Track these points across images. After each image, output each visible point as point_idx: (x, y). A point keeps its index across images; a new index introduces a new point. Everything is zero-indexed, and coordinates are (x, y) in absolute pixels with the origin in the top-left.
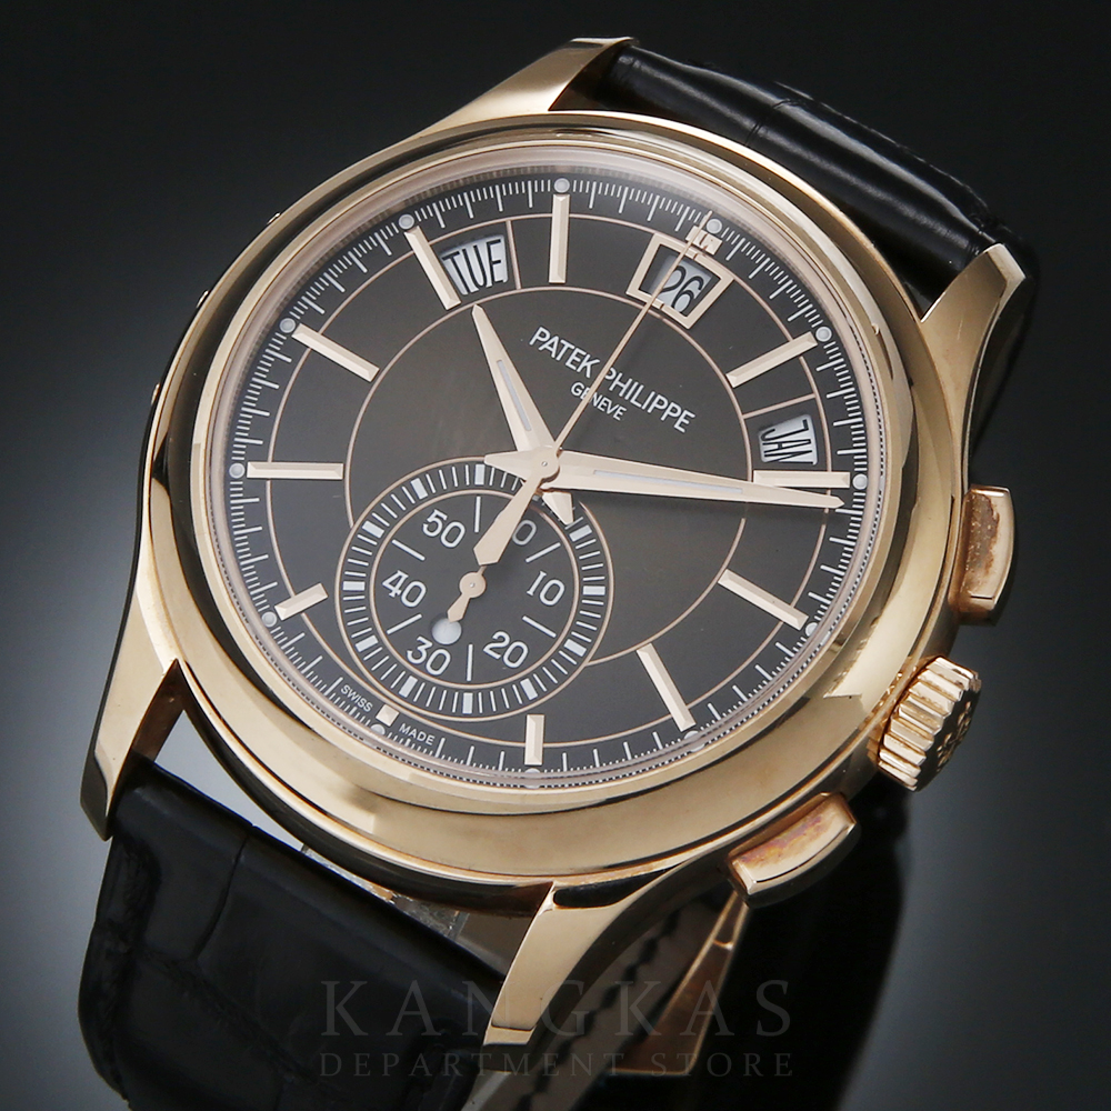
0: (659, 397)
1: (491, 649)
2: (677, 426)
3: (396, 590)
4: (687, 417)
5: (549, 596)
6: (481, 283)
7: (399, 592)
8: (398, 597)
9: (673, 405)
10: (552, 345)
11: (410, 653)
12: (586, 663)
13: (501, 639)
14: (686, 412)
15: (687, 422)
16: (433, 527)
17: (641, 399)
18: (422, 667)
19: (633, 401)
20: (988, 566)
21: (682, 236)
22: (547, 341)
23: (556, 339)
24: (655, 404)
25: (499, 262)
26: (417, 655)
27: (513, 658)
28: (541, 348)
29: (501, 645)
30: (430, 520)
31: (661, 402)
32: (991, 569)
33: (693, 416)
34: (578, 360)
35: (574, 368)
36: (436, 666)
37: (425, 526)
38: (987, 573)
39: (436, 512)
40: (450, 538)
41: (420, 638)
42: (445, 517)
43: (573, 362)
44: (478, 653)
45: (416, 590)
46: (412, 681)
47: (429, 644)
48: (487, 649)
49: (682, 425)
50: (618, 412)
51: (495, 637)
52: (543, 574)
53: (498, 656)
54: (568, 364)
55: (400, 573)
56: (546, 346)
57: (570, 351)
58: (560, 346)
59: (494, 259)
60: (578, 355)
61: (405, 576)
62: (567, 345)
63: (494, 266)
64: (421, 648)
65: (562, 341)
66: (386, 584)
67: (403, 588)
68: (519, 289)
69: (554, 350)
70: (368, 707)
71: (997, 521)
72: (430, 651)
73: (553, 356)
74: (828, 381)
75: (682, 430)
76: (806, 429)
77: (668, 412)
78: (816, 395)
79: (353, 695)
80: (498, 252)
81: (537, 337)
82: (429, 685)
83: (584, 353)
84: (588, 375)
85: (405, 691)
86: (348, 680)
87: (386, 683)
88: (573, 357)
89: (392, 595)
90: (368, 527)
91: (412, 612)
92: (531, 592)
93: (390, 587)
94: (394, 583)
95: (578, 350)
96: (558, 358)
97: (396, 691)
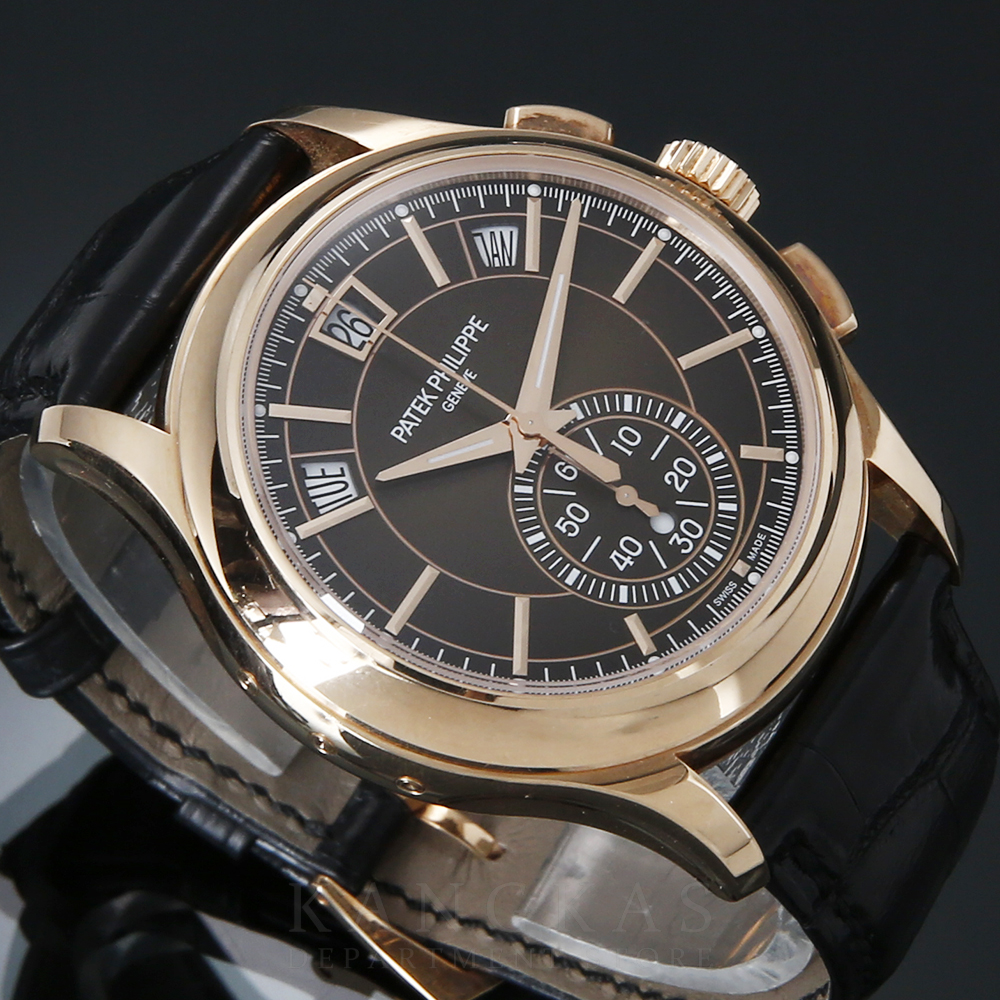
0: (456, 342)
1: (680, 486)
2: (483, 330)
3: (628, 561)
4: (475, 321)
5: (633, 438)
6: (343, 486)
7: (629, 558)
8: (633, 558)
9: (464, 332)
10: (408, 426)
11: (683, 551)
12: (693, 412)
13: (671, 478)
14: (471, 322)
15: (479, 322)
16: (570, 529)
17: (459, 357)
18: (696, 542)
19: (460, 363)
20: (580, 124)
21: (310, 316)
22: (403, 430)
23: (401, 422)
24: (463, 346)
25: (323, 470)
26: (686, 545)
27: (689, 470)
28: (410, 434)
29: (676, 477)
30: (564, 531)
31: (462, 341)
32: (583, 122)
33: (474, 317)
34: (421, 405)
35: (429, 409)
36: (696, 531)
37: (570, 534)
38: (585, 126)
39: (558, 525)
40: (581, 515)
41: (671, 542)
42: (562, 519)
43: (424, 409)
44: (683, 496)
45: (627, 543)
46: (708, 550)
47: (676, 536)
48: (680, 490)
49: (482, 325)
50: (470, 375)
51: (669, 482)
52: (614, 443)
53: (686, 482)
54: (425, 413)
55: (612, 557)
56: (408, 430)
57: (413, 411)
58: (408, 419)
59: (321, 474)
60: (417, 404)
61: (615, 553)
62: (408, 413)
63: (327, 474)
64: (679, 542)
65: (404, 416)
66: (621, 568)
67: (626, 555)
68: (355, 450)
69: (412, 424)
70: (733, 585)
71: (541, 115)
72: (682, 535)
73: (417, 425)
74: (444, 210)
75: (487, 326)
76: (481, 234)
77: (470, 336)
78: (456, 221)
79: (722, 597)
80: (313, 470)
81: (399, 437)
82: (712, 537)
83: (415, 400)
84: (436, 398)
85: (718, 556)
86: (710, 600)
87: (711, 571)
88: (419, 409)
89: (631, 563)
90: (570, 580)
91: (647, 548)
92: (630, 453)
93: (625, 565)
94: (622, 562)
95: (413, 405)
96: (420, 421)
97: (718, 564)
